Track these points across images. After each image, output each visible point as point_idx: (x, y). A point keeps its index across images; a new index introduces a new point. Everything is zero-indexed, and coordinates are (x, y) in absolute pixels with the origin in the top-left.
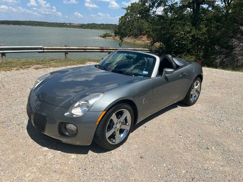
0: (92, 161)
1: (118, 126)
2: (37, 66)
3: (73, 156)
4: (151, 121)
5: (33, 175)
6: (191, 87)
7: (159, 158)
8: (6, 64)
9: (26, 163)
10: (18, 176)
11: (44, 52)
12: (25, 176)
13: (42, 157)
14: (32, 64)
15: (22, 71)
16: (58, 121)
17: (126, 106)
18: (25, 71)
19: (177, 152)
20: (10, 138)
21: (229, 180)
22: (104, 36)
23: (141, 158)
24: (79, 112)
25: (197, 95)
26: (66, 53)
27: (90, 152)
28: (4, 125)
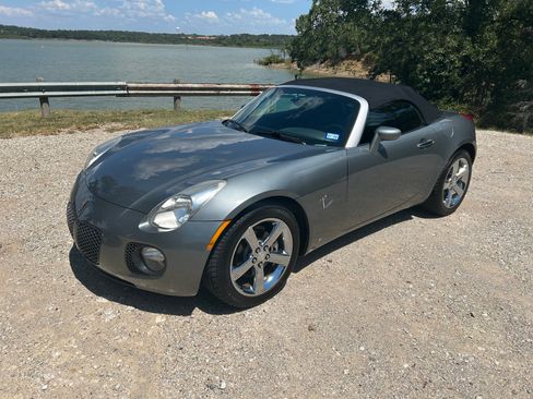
0: (199, 332)
1: (261, 256)
2: (113, 124)
3: (160, 318)
4: (345, 248)
5: (67, 355)
6: (446, 174)
7: (353, 332)
8: (50, 120)
9: (57, 329)
10: (35, 355)
11: (128, 95)
12: (50, 357)
13: (92, 318)
14: (102, 120)
15: (79, 135)
16: (126, 241)
17: (279, 211)
18: (87, 135)
19: (397, 321)
20: (34, 275)
21: (514, 393)
22: (268, 62)
23: (310, 329)
24: (171, 222)
25: (461, 192)
26: (177, 97)
27: (197, 312)
28: (25, 247)
